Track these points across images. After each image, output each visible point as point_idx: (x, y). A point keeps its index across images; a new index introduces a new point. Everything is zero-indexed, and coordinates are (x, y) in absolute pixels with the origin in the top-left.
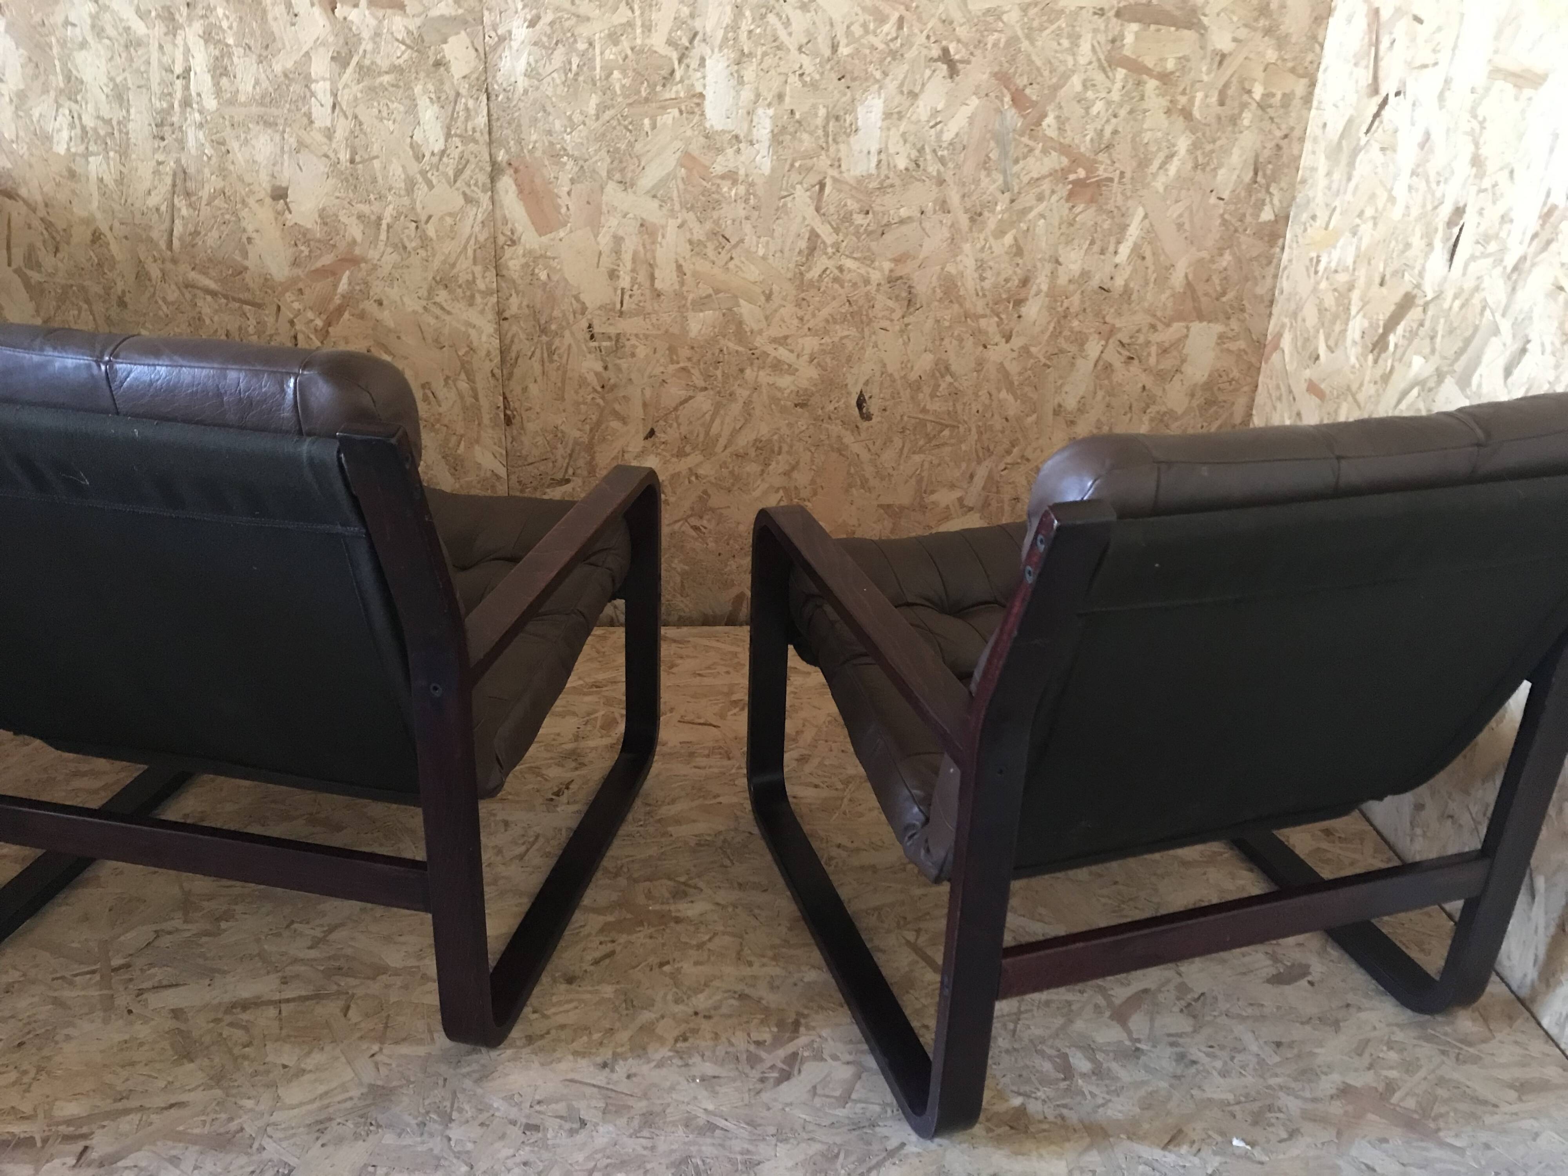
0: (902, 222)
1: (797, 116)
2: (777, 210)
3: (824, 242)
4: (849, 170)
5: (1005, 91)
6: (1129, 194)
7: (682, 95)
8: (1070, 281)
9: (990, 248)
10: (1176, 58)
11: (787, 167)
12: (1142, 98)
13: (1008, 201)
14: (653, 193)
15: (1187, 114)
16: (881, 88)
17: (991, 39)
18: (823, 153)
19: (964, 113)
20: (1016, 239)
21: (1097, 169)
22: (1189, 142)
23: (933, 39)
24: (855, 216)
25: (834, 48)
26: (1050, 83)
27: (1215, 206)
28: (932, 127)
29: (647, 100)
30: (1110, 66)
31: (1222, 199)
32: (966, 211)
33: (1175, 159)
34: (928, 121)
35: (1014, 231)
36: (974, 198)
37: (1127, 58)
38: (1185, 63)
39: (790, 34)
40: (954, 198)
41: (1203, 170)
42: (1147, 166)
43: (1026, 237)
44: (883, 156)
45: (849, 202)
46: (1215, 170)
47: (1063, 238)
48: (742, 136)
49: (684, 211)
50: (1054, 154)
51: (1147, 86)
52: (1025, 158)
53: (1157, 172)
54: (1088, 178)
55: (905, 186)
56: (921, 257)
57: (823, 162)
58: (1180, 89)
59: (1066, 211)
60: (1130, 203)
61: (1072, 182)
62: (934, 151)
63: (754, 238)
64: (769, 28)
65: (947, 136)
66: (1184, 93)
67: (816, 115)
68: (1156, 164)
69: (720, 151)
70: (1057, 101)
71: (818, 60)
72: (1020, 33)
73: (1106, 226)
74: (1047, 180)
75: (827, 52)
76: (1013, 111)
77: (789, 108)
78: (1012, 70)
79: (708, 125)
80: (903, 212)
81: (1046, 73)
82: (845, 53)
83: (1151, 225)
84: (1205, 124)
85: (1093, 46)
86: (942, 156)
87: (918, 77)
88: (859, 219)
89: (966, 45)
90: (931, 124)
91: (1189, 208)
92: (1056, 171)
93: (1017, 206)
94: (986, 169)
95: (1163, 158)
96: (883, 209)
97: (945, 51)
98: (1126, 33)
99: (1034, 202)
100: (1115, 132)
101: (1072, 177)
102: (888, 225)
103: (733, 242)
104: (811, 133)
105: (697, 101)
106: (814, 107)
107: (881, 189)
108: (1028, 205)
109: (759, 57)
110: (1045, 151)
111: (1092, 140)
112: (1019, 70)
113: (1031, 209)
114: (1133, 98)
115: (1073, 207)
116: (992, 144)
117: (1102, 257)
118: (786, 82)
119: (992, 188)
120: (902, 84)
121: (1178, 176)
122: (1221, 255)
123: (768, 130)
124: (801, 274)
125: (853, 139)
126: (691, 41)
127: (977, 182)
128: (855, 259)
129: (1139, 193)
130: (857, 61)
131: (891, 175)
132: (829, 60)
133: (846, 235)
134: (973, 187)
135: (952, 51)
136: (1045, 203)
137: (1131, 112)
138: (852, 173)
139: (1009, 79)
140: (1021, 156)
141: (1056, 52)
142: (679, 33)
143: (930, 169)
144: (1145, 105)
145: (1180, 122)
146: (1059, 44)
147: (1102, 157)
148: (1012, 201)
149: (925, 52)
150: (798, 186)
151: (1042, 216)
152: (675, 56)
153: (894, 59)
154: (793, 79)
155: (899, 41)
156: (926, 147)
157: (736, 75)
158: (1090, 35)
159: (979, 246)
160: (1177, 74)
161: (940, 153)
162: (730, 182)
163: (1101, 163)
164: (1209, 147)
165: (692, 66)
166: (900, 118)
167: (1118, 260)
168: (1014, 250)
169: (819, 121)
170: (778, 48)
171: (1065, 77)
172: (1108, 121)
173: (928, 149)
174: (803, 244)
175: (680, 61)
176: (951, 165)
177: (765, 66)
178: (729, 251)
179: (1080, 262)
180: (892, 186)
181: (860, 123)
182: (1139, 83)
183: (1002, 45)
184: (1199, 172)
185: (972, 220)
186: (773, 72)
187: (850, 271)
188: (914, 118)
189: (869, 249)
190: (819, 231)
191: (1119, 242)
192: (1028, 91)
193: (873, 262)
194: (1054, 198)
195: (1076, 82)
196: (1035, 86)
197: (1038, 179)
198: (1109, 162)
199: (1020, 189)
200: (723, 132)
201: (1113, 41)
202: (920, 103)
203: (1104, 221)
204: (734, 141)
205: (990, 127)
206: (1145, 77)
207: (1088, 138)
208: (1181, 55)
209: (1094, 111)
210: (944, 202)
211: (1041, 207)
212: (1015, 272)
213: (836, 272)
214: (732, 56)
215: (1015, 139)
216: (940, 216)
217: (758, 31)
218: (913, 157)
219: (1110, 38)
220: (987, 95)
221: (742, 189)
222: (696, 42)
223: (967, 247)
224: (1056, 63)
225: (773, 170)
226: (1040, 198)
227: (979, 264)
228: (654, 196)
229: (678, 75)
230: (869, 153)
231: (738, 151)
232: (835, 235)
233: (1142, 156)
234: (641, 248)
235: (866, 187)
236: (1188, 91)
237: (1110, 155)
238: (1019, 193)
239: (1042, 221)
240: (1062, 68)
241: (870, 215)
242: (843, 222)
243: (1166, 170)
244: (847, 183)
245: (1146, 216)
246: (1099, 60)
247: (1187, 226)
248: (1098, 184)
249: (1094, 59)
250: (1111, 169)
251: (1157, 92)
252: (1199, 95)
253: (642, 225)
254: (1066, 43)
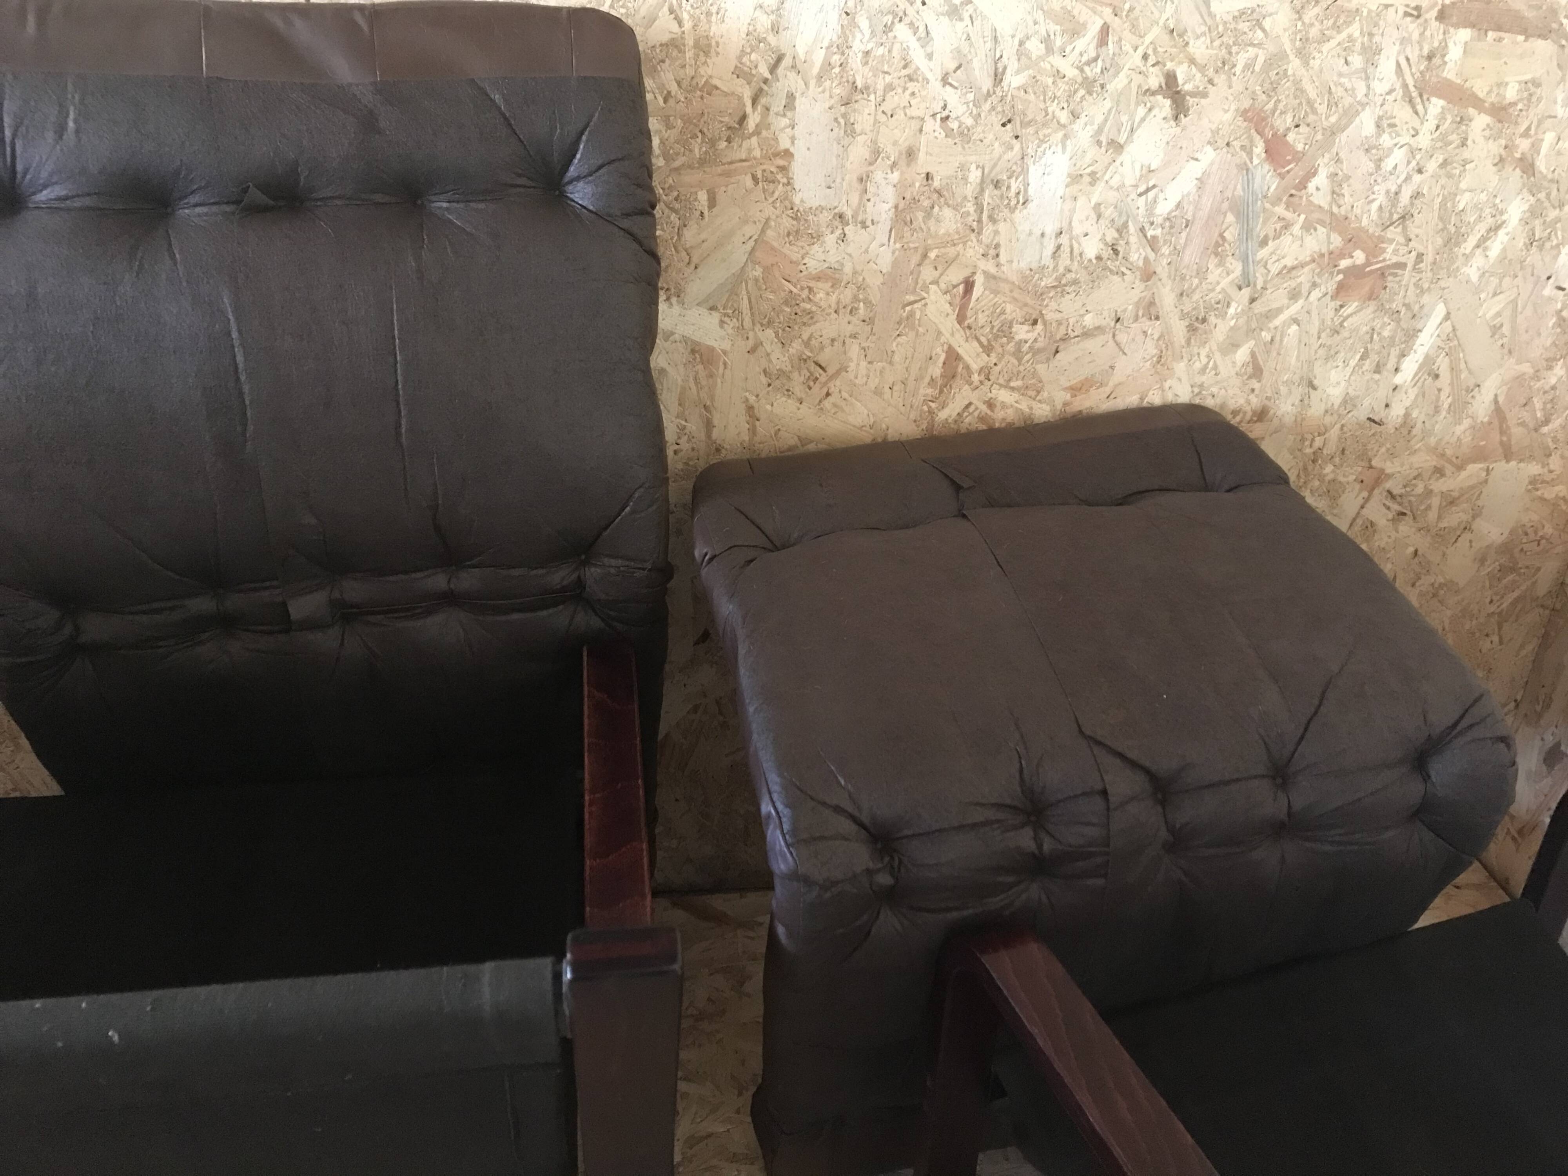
0: (1087, 334)
1: (936, 183)
2: (899, 323)
3: (967, 367)
4: (1011, 262)
5: (1257, 138)
6: (1426, 286)
7: (757, 153)
8: (1326, 411)
9: (1215, 367)
10: (1520, 82)
11: (915, 259)
12: (1464, 144)
13: (1246, 301)
14: (711, 303)
15: (1527, 166)
16: (1066, 137)
17: (1241, 60)
18: (973, 236)
19: (1191, 172)
20: (1253, 354)
21: (1384, 251)
22: (1526, 207)
23: (1152, 60)
24: (1016, 328)
25: (998, 78)
26: (1325, 124)
27: (1550, 299)
28: (1140, 195)
29: (703, 162)
30: (1421, 96)
31: (1563, 289)
32: (1183, 316)
33: (1501, 233)
34: (1136, 186)
35: (1252, 342)
36: (1196, 297)
37: (1449, 83)
38: (1533, 89)
39: (930, 56)
40: (1167, 297)
41: (1541, 248)
42: (1458, 244)
43: (1268, 352)
44: (1064, 240)
45: (1009, 308)
46: (1558, 246)
47: (1321, 352)
48: (849, 213)
49: (758, 326)
50: (1321, 230)
51: (1473, 124)
52: (1277, 236)
53: (1472, 253)
54: (1368, 263)
55: (1094, 282)
56: (1111, 384)
57: (972, 251)
58: (1522, 128)
59: (1332, 313)
60: (1426, 299)
61: (1347, 271)
62: (1142, 230)
63: (864, 364)
64: (897, 47)
65: (1164, 208)
66: (1526, 134)
67: (965, 179)
68: (1472, 241)
69: (815, 238)
70: (1334, 150)
71: (971, 97)
72: (1288, 47)
73: (1386, 333)
74: (1306, 269)
75: (986, 84)
76: (1267, 167)
77: (925, 171)
78: (1271, 105)
79: (797, 200)
80: (1089, 320)
81: (1322, 109)
82: (1015, 84)
83: (1454, 330)
84: (1552, 181)
85: (1398, 65)
86: (1154, 237)
87: (1124, 118)
88: (1022, 332)
89: (1202, 69)
90: (1142, 189)
91: (1514, 302)
92: (1322, 255)
93: (1259, 308)
94: (1216, 254)
95: (1483, 231)
96: (1058, 316)
97: (1171, 78)
98: (1451, 45)
99: (1286, 301)
100: (1417, 195)
101: (1344, 263)
102: (1065, 339)
103: (831, 370)
104: (955, 208)
105: (781, 162)
106: (963, 167)
107: (1060, 288)
108: (1274, 306)
109: (880, 93)
110: (1308, 227)
111: (1381, 207)
112: (1281, 106)
113: (1279, 311)
114: (1451, 143)
115: (1342, 306)
116: (1230, 218)
117: (1377, 376)
118: (921, 131)
119: (1225, 282)
120: (1100, 131)
121: (1503, 258)
122: (1550, 368)
123: (890, 205)
124: (931, 412)
125: (1018, 215)
126: (773, 69)
127: (1202, 273)
128: (1013, 389)
129: (1442, 283)
130: (1032, 97)
131: (1075, 266)
132: (988, 95)
133: (1001, 357)
134: (1196, 281)
135: (1180, 81)
136: (1301, 302)
137: (1444, 164)
138: (1015, 264)
139: (1264, 119)
140: (1271, 235)
141: (1340, 75)
142: (754, 56)
143: (1134, 257)
144: (1466, 154)
145: (1515, 176)
146: (1347, 62)
147: (1394, 233)
148: (1253, 300)
149: (1137, 79)
150: (933, 288)
151: (1296, 321)
152: (747, 95)
153: (1090, 93)
154: (932, 126)
155: (1100, 62)
156: (1130, 223)
157: (842, 121)
158: (1397, 47)
159: (1198, 365)
160: (1520, 106)
161: (1149, 235)
162: (827, 286)
163: (1391, 241)
164: (1553, 214)
165: (774, 109)
166: (1092, 184)
167: (1398, 379)
168: (1250, 370)
169: (970, 191)
170: (911, 79)
171: (1350, 115)
172: (1408, 178)
173: (1132, 228)
174: (936, 370)
175: (755, 101)
176: (1165, 250)
177: (887, 107)
178: (825, 383)
179: (1343, 384)
180: (1075, 282)
181: (1031, 191)
182: (1462, 120)
183: (1257, 68)
184: (1534, 249)
185: (1192, 329)
186: (900, 115)
187: (1004, 406)
188: (1114, 182)
189: (1034, 374)
190: (960, 351)
191: (1403, 355)
192: (1291, 137)
193: (1038, 392)
194: (1316, 294)
195: (1366, 123)
196: (1303, 129)
197: (1293, 268)
198: (1402, 240)
199: (1265, 282)
200: (821, 209)
201: (1430, 58)
202: (1125, 157)
203: (1384, 325)
204: (837, 223)
205: (1229, 194)
206: (1471, 111)
207: (1375, 206)
208: (1528, 77)
209: (1388, 164)
210: (1152, 304)
211: (1295, 308)
212: (1248, 402)
213: (984, 408)
214: (837, 91)
215: (1264, 210)
216: (1145, 324)
217: (880, 51)
218: (1109, 239)
219: (1425, 52)
220: (1228, 144)
221: (847, 295)
222: (780, 71)
223: (1180, 367)
224: (1338, 92)
225: (895, 264)
226: (1294, 295)
227: (1196, 390)
228: (713, 308)
229: (752, 123)
230: (1043, 235)
231: (843, 237)
232: (984, 356)
233: (1453, 230)
234: (692, 384)
235: (1035, 286)
236: (1532, 132)
237: (1405, 229)
238: (1264, 288)
239: (1295, 327)
240: (1348, 101)
241: (1039, 327)
242: (996, 337)
243: (1486, 249)
244: (1006, 281)
245: (1447, 317)
246: (1405, 86)
247: (1506, 330)
248: (1382, 274)
249: (1398, 85)
250: (1403, 250)
251: (1487, 133)
252: (1549, 138)
253: (693, 351)
254: (1357, 61)
